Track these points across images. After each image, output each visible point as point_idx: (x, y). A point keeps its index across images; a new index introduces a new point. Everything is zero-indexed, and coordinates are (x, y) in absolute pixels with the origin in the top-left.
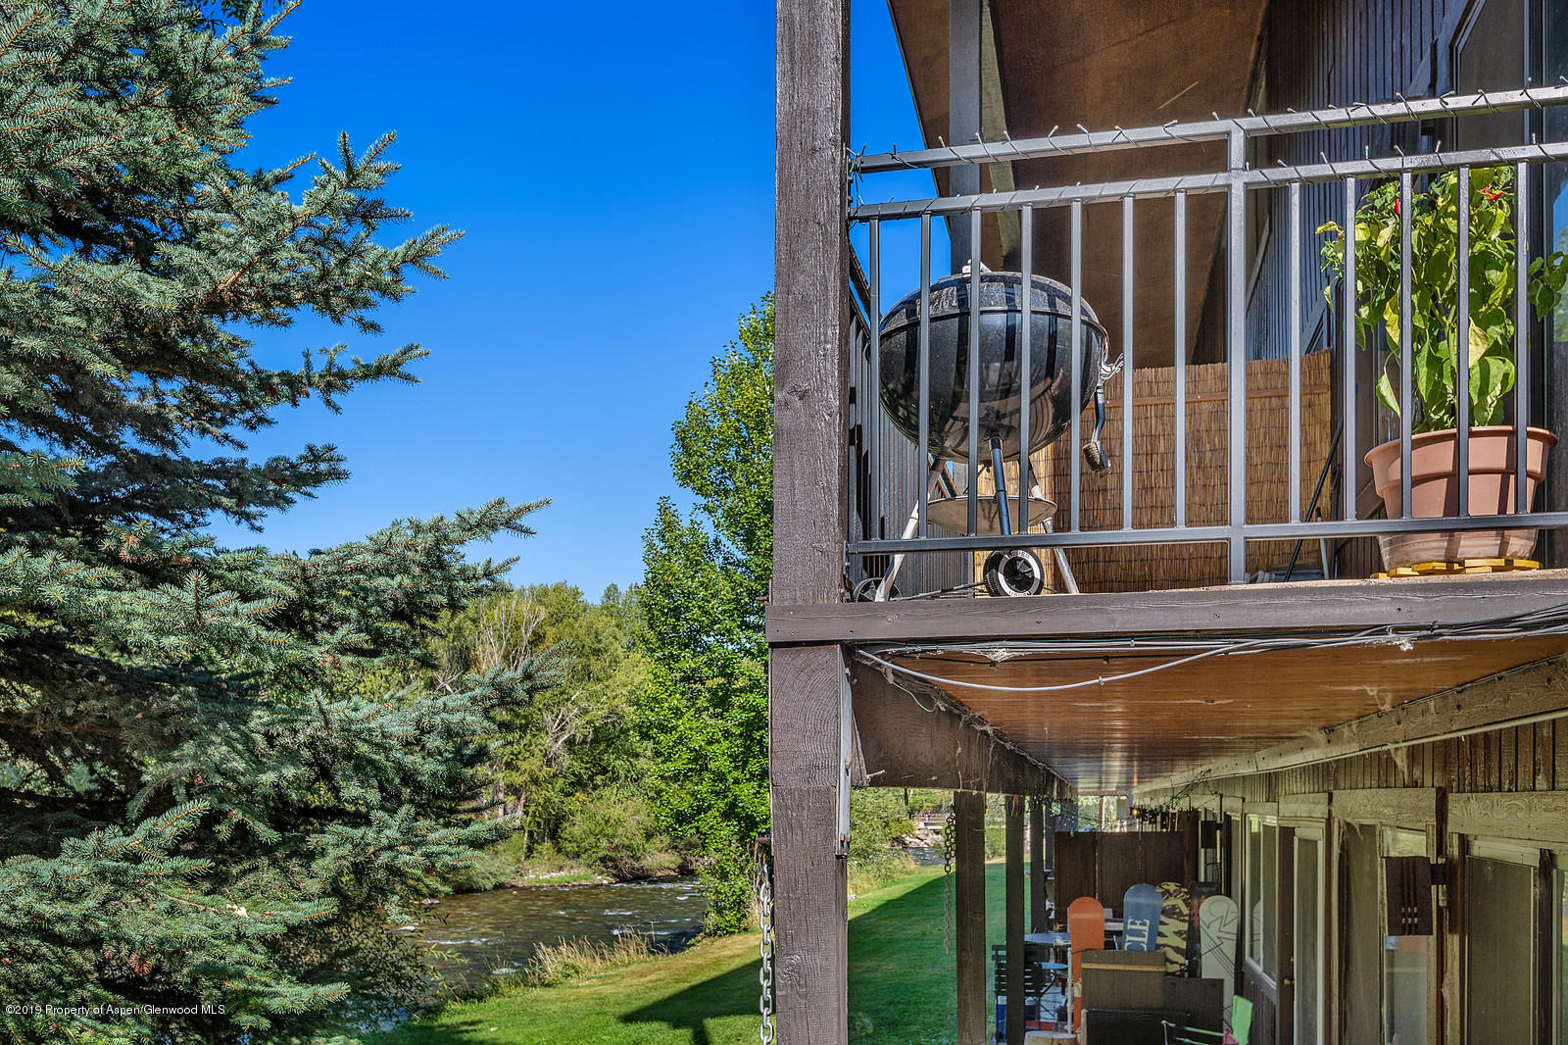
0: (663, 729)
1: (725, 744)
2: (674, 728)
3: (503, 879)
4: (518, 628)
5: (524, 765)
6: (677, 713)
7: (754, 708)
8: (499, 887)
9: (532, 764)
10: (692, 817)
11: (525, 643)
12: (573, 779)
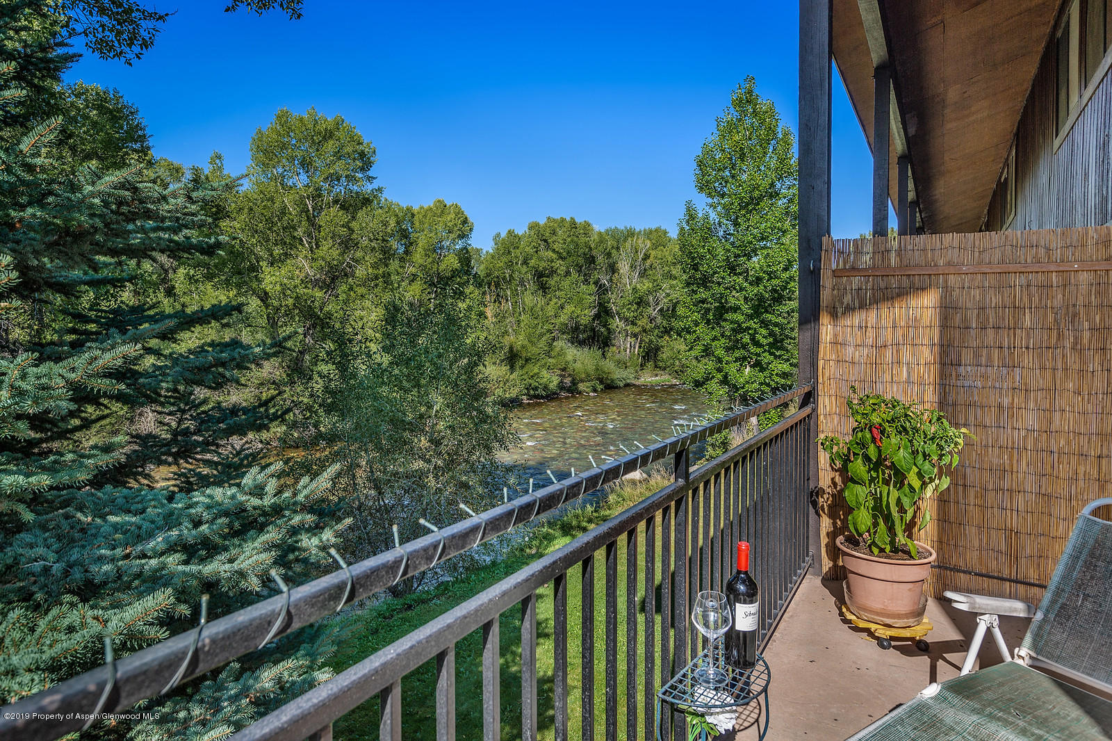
0: (689, 332)
1: (723, 341)
2: (695, 331)
3: (628, 381)
4: (637, 252)
5: (639, 323)
6: (697, 324)
7: (737, 322)
8: (627, 385)
9: (643, 322)
10: (704, 383)
11: (640, 259)
12: (663, 329)
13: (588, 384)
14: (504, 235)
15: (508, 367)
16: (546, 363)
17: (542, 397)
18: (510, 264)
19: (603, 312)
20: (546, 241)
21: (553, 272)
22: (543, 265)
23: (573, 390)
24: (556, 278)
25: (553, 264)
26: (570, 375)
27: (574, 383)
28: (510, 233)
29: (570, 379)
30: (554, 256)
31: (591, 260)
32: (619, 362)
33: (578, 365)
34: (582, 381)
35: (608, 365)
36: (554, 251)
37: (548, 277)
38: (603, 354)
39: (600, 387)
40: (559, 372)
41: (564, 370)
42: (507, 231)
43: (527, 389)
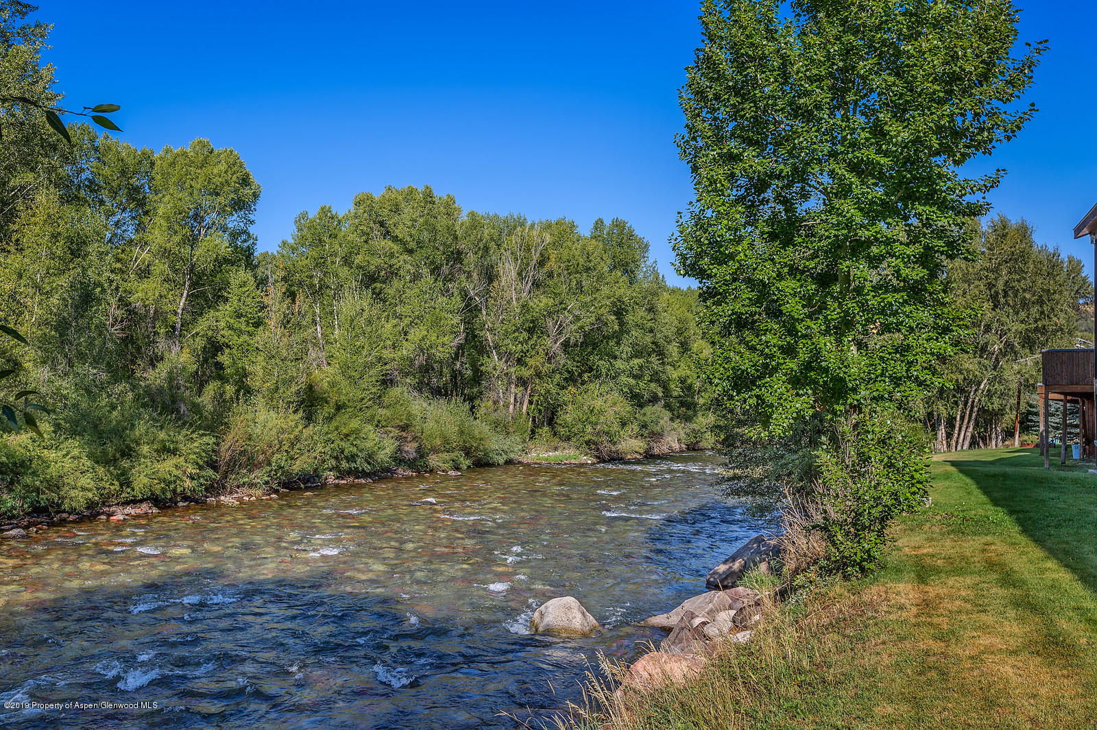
4: (529, 250)
5: (531, 362)
8: (509, 462)
9: (537, 361)
11: (534, 263)
12: (567, 375)
13: (446, 456)
14: (313, 214)
15: (300, 414)
16: (373, 417)
17: (365, 474)
18: (320, 263)
19: (473, 344)
20: (382, 224)
21: (393, 273)
22: (376, 261)
23: (419, 465)
24: (396, 284)
25: (394, 261)
26: (415, 439)
27: (421, 453)
28: (324, 211)
29: (416, 445)
30: (396, 248)
31: (457, 257)
32: (496, 424)
33: (430, 425)
34: (435, 451)
35: (481, 428)
36: (395, 239)
37: (384, 282)
38: (471, 410)
39: (465, 463)
40: (396, 432)
41: (404, 428)
42: (318, 209)
43: (336, 458)
